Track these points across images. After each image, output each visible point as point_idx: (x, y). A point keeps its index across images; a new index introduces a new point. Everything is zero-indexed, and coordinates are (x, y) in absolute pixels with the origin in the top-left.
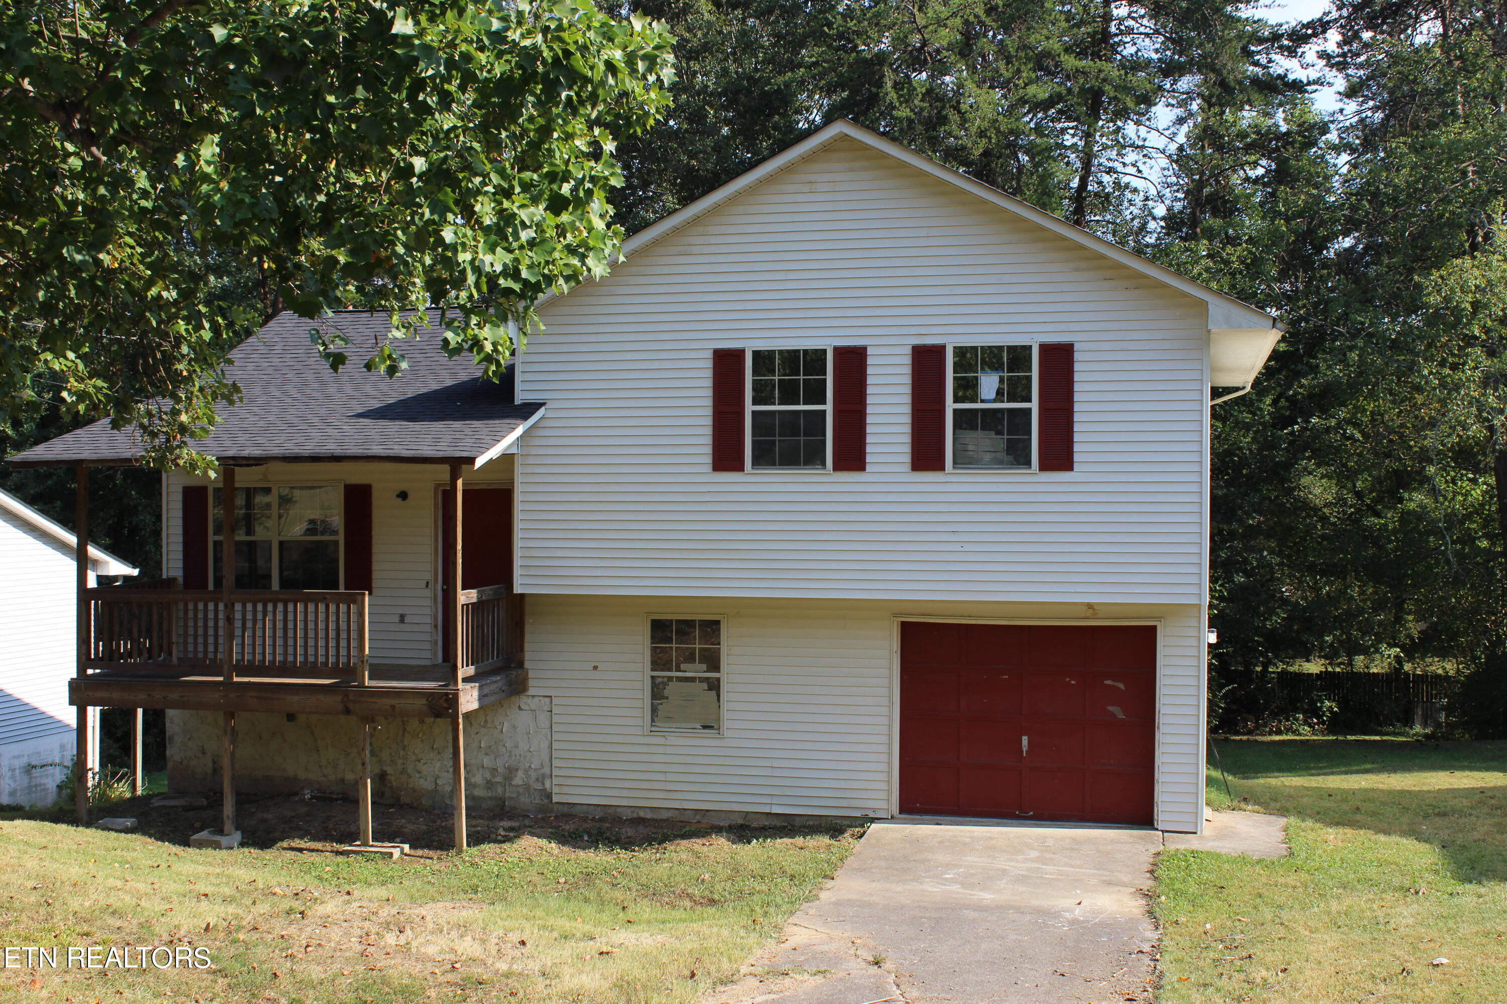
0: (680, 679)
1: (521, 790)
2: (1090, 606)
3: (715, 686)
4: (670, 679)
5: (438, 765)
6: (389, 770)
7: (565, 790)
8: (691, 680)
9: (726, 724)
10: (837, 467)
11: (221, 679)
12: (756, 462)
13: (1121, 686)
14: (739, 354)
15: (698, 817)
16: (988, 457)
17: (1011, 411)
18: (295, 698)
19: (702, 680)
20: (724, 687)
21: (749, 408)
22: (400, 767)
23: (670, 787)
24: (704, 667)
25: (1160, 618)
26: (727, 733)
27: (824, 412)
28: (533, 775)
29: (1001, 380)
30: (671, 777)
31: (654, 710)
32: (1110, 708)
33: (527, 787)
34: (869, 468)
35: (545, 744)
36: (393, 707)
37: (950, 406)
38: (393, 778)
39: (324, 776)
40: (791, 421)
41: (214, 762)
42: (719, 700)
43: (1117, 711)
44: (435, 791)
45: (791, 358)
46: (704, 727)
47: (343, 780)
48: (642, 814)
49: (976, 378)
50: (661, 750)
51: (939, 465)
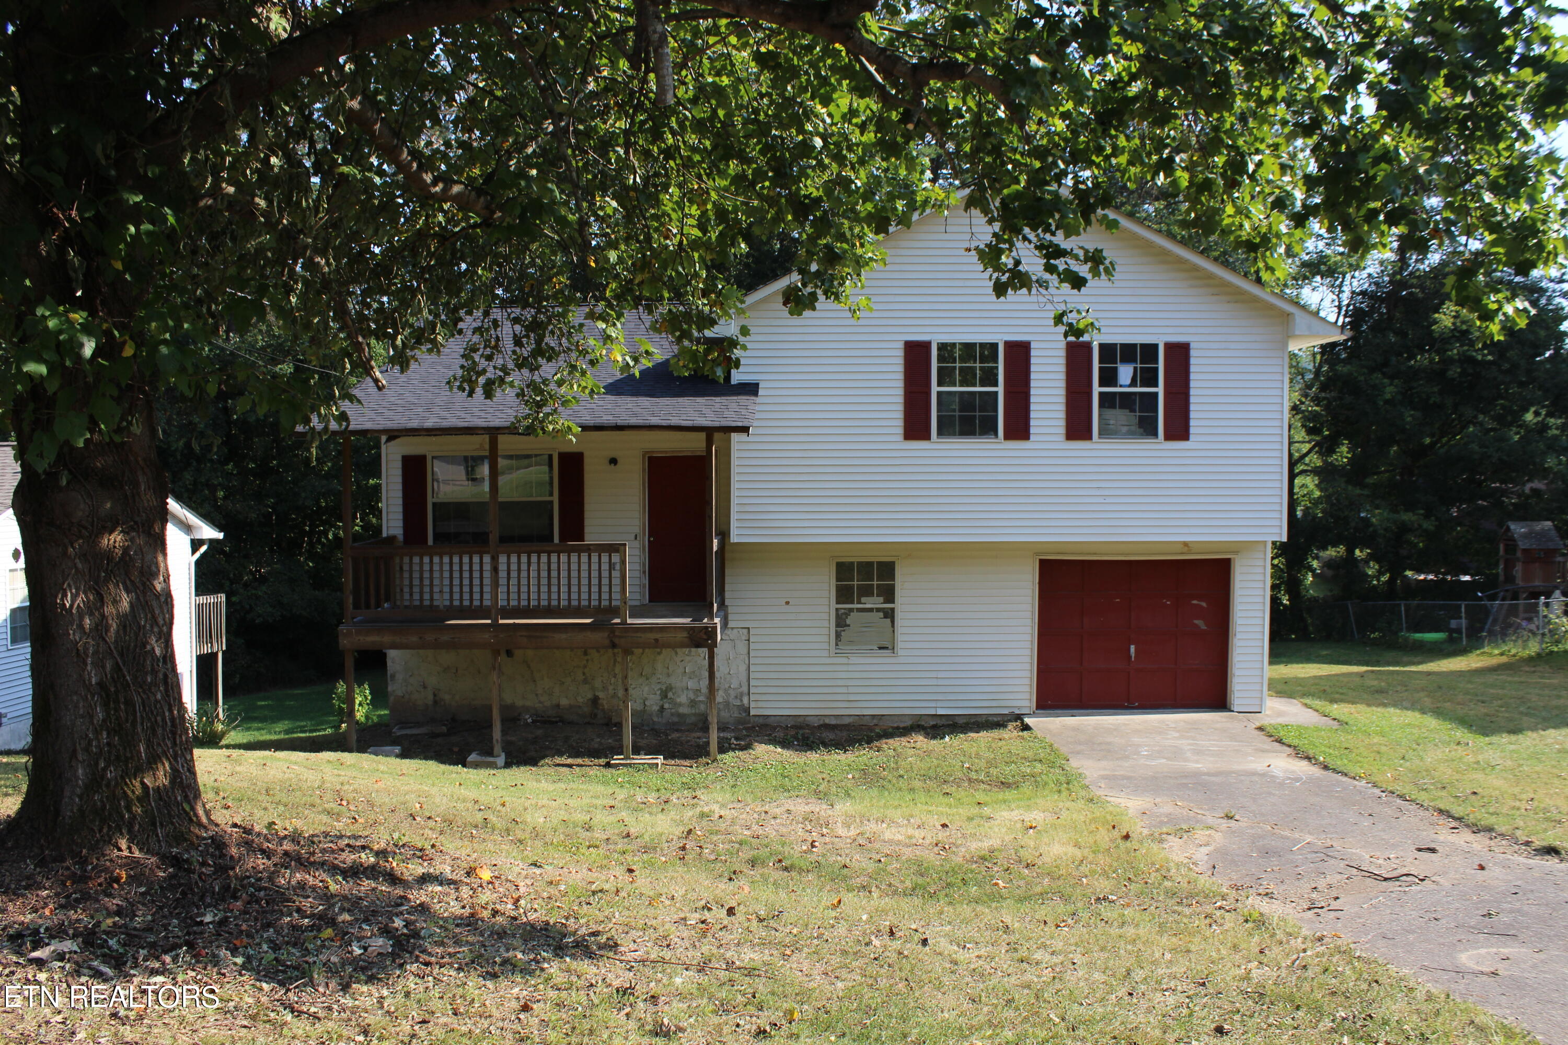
0: (859, 610)
1: (721, 707)
2: (1186, 544)
3: (890, 615)
4: (851, 610)
5: (646, 689)
6: (601, 695)
7: (760, 704)
8: (871, 610)
9: (900, 645)
10: (1007, 437)
11: (489, 621)
12: (940, 433)
13: (1204, 604)
14: (926, 346)
15: (875, 721)
16: (1125, 429)
17: (1142, 394)
18: (564, 636)
19: (878, 610)
20: (898, 615)
21: (935, 389)
22: (611, 692)
23: (852, 698)
24: (881, 599)
25: (1236, 552)
26: (900, 653)
27: (996, 393)
28: (733, 693)
29: (1135, 369)
30: (851, 690)
31: (838, 636)
32: (1196, 622)
33: (727, 704)
34: (1032, 437)
35: (743, 668)
36: (656, 640)
37: (1097, 389)
38: (605, 702)
39: (540, 702)
40: (967, 401)
41: (435, 695)
42: (893, 626)
43: (1200, 623)
44: (644, 711)
45: (968, 348)
46: (880, 648)
47: (558, 706)
48: (827, 721)
49: (1116, 369)
50: (845, 668)
51: (1087, 436)
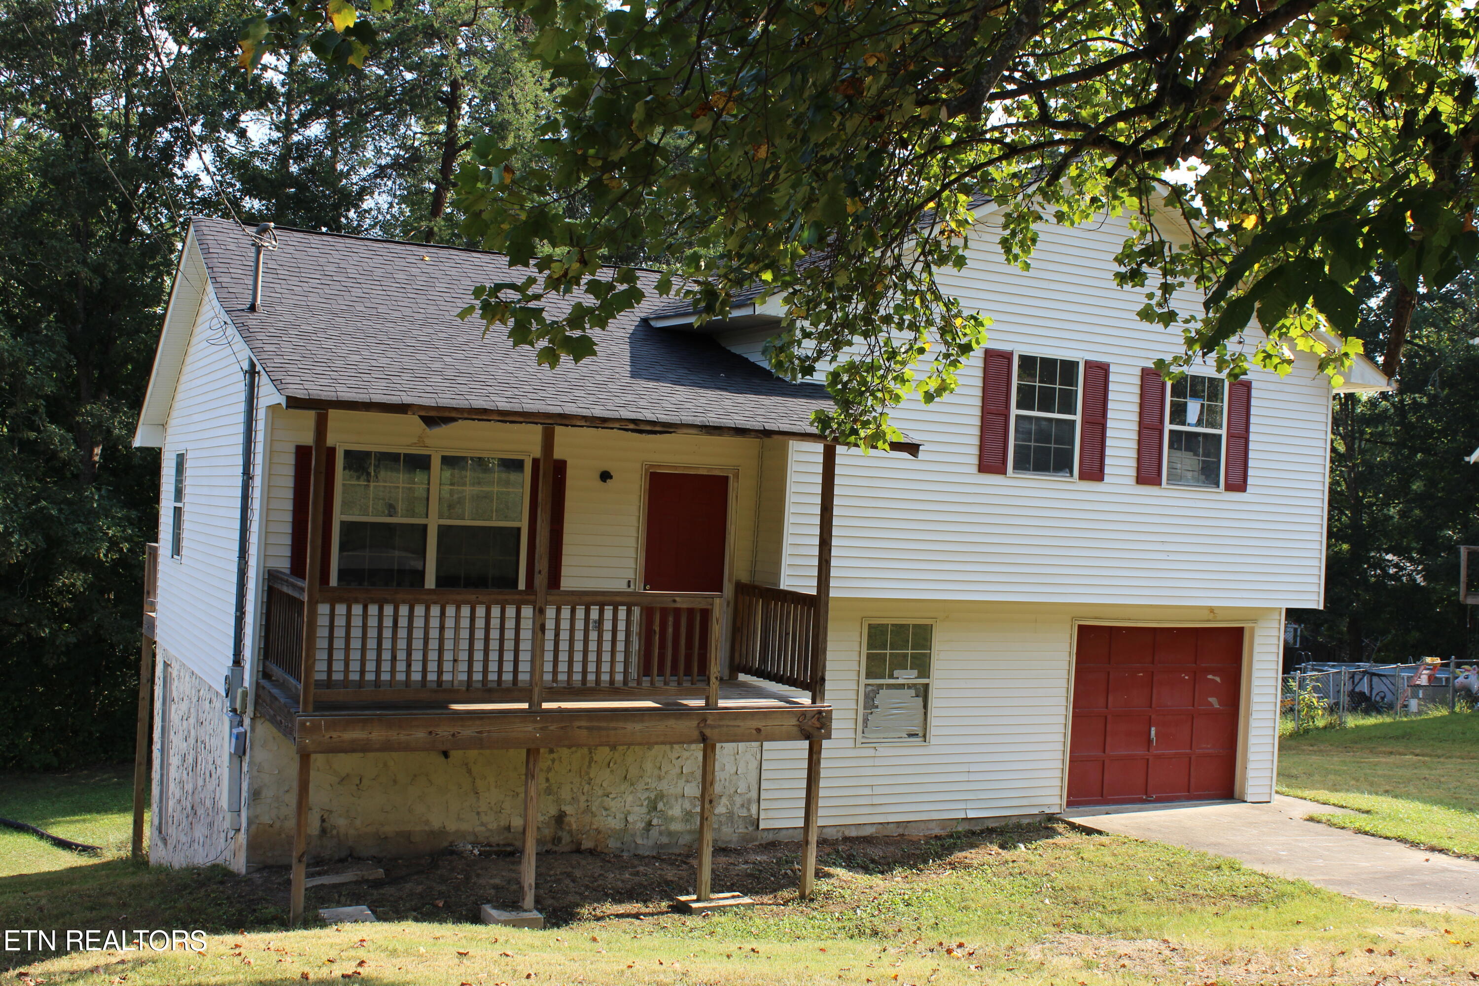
0: (890, 687)
1: (723, 819)
2: (1212, 610)
3: (924, 693)
4: (880, 686)
5: (630, 799)
6: (568, 809)
7: (771, 814)
8: (901, 686)
9: (933, 731)
10: (1082, 477)
12: (1016, 467)
13: (1218, 679)
14: (1007, 356)
15: (901, 831)
16: (1189, 475)
17: (1205, 435)
19: (910, 687)
20: (933, 693)
21: (1014, 411)
22: (583, 805)
23: (876, 801)
24: (915, 673)
25: (1255, 621)
26: (933, 740)
27: (1074, 422)
28: (738, 800)
29: (1202, 405)
30: (877, 790)
31: (866, 721)
32: (1210, 699)
33: (730, 815)
34: (1107, 479)
35: (754, 764)
37: (1168, 427)
38: (573, 820)
39: (482, 824)
40: (1044, 430)
42: (925, 706)
43: (1213, 700)
44: (625, 830)
45: (1048, 364)
46: (910, 735)
47: (508, 828)
48: (848, 833)
49: (1185, 404)
50: (869, 762)
51: (1155, 481)
